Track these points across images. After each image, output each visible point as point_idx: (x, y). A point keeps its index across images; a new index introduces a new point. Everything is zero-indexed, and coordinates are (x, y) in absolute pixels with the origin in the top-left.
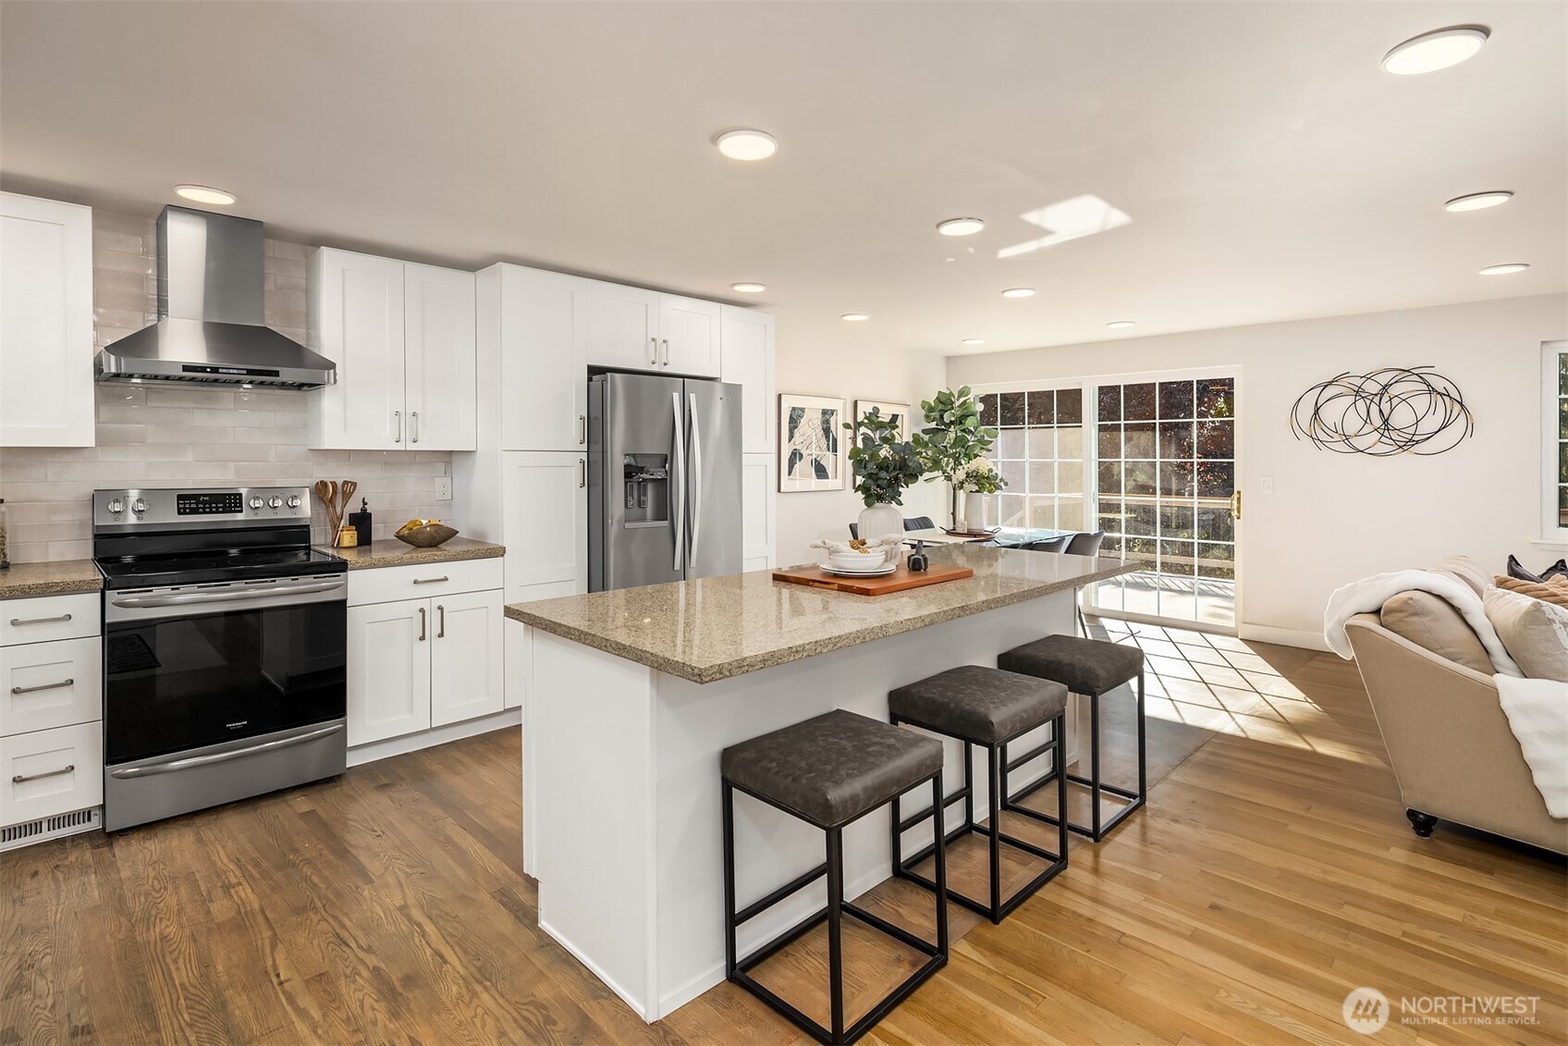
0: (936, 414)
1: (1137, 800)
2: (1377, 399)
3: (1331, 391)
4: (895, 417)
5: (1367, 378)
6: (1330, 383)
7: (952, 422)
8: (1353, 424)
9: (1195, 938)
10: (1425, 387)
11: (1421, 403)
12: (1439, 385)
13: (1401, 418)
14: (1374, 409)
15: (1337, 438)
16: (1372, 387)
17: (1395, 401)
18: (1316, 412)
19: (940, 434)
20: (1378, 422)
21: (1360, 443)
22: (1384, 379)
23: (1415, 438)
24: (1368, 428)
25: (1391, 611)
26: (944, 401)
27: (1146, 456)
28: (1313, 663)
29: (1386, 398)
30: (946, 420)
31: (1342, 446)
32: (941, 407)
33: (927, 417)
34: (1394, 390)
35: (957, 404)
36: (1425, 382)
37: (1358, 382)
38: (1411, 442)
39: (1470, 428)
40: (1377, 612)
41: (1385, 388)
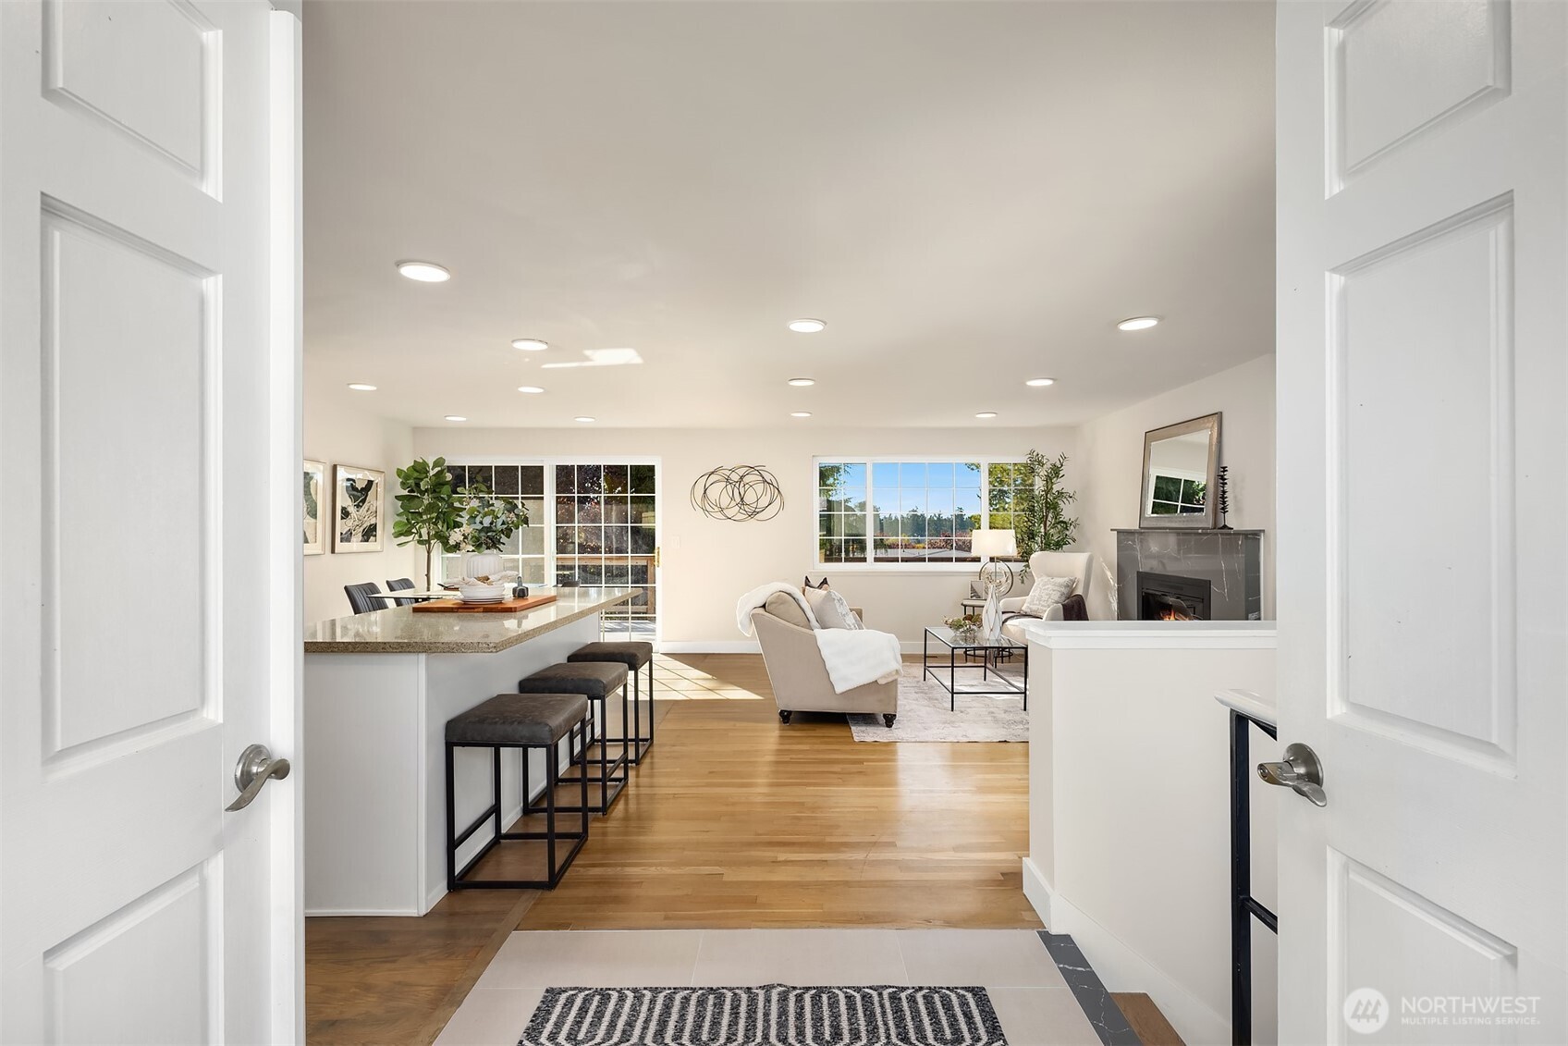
0: (411, 482)
1: (648, 743)
2: (737, 485)
3: (713, 478)
4: (370, 483)
5: (732, 471)
6: (713, 473)
7: (426, 490)
8: (725, 501)
9: (708, 785)
10: (761, 479)
11: (760, 487)
12: (768, 477)
13: (750, 497)
14: (736, 491)
15: (716, 509)
16: (735, 477)
17: (747, 486)
18: (705, 492)
19: (416, 501)
20: (738, 500)
21: (730, 513)
22: (741, 472)
23: (757, 510)
24: (733, 503)
25: (771, 603)
26: (420, 468)
27: (593, 521)
28: (706, 661)
29: (742, 485)
30: (423, 488)
31: (719, 515)
32: (416, 475)
33: (402, 484)
34: (746, 479)
35: (432, 473)
36: (761, 476)
37: (728, 473)
38: (755, 513)
39: (782, 504)
40: (764, 606)
41: (742, 478)
